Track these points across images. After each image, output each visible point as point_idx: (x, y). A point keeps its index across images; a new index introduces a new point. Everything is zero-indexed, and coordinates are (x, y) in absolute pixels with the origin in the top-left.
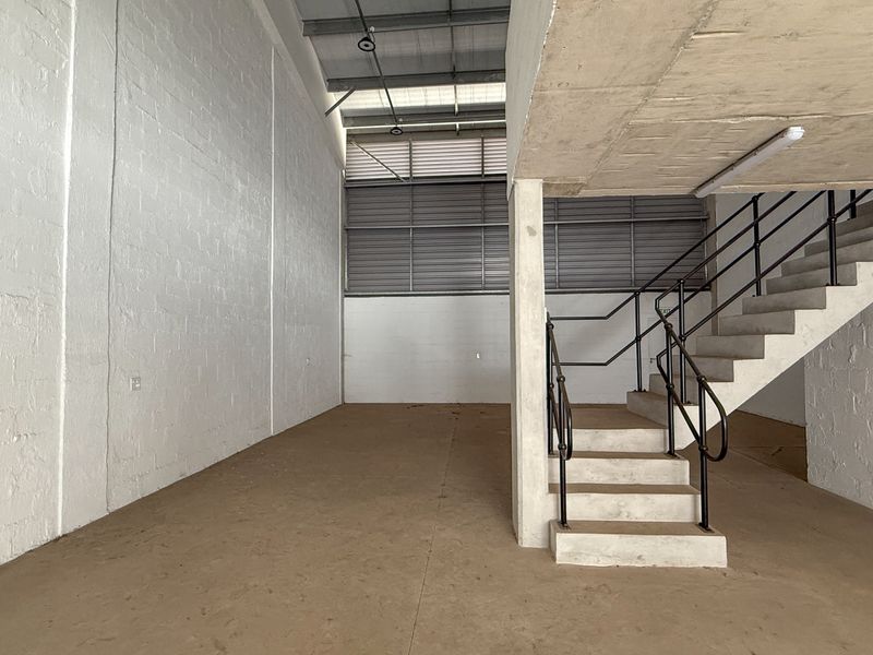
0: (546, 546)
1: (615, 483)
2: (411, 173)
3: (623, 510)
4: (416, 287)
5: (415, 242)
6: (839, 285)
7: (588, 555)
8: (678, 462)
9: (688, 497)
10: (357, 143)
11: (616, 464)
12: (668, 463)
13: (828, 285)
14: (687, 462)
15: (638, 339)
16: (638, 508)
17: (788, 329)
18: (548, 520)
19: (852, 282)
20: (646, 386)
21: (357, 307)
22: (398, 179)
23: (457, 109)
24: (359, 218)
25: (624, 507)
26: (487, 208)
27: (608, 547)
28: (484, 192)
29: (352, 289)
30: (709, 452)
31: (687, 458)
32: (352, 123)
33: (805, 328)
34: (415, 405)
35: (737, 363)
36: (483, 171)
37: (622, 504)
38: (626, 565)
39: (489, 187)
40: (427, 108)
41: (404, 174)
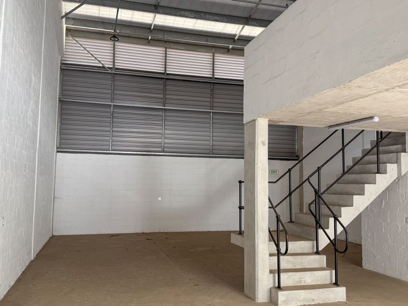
0: (269, 301)
1: (295, 268)
2: (114, 65)
3: (302, 280)
4: (114, 148)
5: (115, 115)
6: (380, 173)
7: (292, 301)
8: (321, 256)
9: (328, 272)
10: (73, 36)
11: (295, 259)
12: (317, 257)
13: (376, 173)
14: (325, 256)
15: (290, 194)
16: (309, 278)
17: (362, 193)
18: (269, 287)
19: (385, 172)
20: (293, 220)
21: (66, 160)
22: (103, 67)
23: (152, 27)
24: (72, 93)
25: (302, 278)
26: (167, 96)
27: (300, 296)
28: (165, 85)
29: (62, 146)
30: (338, 250)
31: (324, 254)
32: (72, 22)
33: (368, 193)
34: (113, 235)
35: (342, 208)
36: (165, 70)
37: (302, 277)
38: (308, 304)
39: (168, 82)
40: (131, 22)
41: (108, 65)
